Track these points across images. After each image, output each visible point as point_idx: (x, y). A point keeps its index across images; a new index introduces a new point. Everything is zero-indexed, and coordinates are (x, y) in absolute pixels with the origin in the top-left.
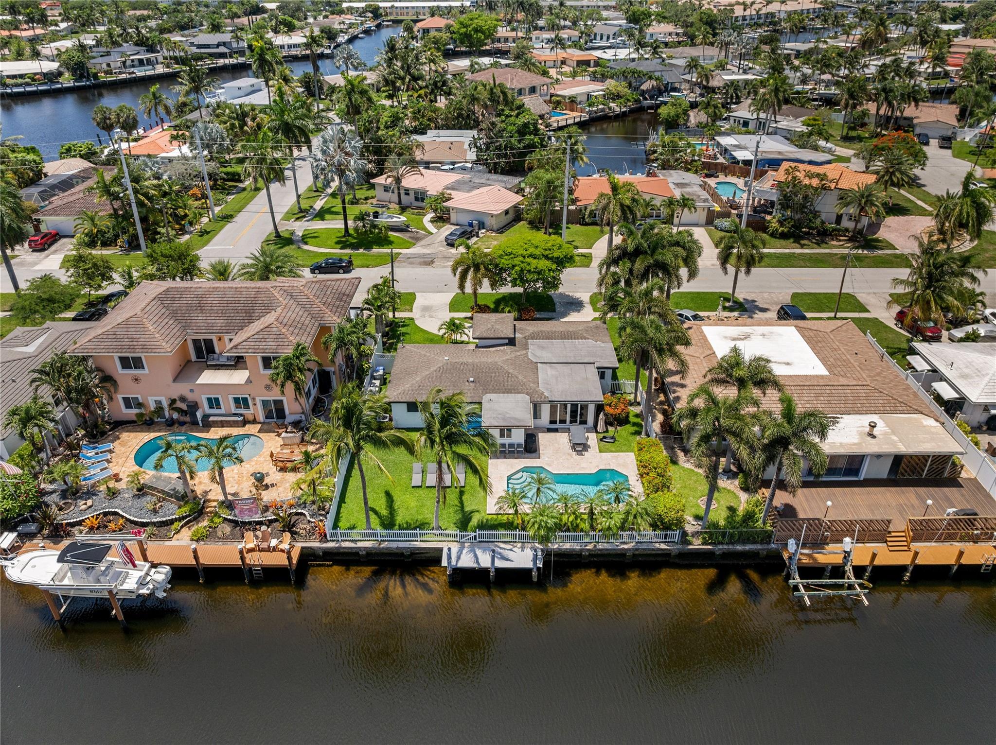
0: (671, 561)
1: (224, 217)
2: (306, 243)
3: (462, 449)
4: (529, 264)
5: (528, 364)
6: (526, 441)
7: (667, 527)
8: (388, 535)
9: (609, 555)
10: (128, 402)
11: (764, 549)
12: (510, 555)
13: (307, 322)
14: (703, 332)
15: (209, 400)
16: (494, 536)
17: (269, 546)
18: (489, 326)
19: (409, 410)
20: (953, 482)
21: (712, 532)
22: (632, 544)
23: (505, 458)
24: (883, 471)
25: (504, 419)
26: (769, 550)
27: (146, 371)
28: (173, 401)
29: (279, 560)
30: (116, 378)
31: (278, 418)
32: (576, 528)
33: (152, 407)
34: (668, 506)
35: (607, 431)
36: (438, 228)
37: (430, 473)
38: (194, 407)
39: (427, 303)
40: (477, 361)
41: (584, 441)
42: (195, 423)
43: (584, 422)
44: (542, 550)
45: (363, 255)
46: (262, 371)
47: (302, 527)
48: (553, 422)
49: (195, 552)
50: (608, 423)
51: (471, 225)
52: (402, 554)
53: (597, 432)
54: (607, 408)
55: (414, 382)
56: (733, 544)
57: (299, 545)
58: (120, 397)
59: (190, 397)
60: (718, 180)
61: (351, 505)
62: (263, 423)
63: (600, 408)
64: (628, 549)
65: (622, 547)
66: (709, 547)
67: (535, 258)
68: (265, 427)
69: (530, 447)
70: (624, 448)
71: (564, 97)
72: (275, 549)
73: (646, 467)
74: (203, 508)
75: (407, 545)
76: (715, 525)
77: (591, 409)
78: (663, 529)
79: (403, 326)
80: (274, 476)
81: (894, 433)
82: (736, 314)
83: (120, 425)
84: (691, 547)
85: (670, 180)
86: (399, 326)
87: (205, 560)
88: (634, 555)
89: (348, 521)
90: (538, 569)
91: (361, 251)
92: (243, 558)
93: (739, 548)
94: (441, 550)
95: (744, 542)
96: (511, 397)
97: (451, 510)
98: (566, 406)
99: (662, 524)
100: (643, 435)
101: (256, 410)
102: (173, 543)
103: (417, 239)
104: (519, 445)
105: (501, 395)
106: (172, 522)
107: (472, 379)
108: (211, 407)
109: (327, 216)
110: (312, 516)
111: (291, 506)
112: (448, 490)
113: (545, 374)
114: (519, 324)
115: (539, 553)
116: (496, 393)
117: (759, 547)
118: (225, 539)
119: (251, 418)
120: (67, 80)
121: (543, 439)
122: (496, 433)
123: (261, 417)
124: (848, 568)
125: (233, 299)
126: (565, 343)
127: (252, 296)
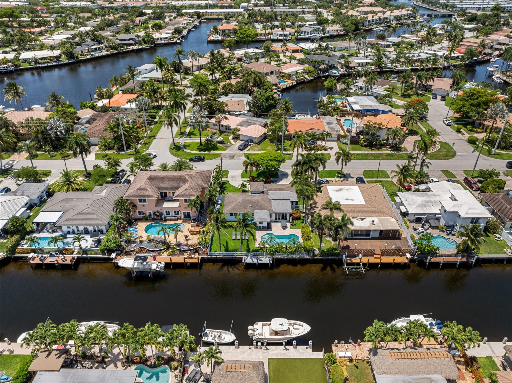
0: (310, 261)
1: (152, 137)
2: (186, 149)
3: (249, 229)
6: (267, 225)
7: (308, 251)
8: (227, 254)
9: (292, 260)
10: (140, 213)
12: (262, 259)
13: (198, 187)
14: (327, 188)
15: (166, 212)
16: (258, 254)
18: (256, 187)
19: (230, 215)
20: (399, 238)
21: (322, 253)
22: (298, 256)
23: (261, 230)
24: (377, 235)
26: (339, 258)
27: (147, 203)
28: (155, 212)
29: (196, 261)
30: (137, 205)
31: (188, 217)
32: (282, 252)
33: (148, 214)
34: (309, 245)
35: (293, 222)
36: (235, 142)
37: (238, 235)
38: (161, 214)
39: (233, 175)
41: (285, 225)
42: (161, 219)
43: (286, 219)
45: (208, 154)
46: (184, 203)
47: (201, 252)
48: (276, 219)
49: (171, 258)
50: (293, 219)
51: (248, 141)
52: (231, 259)
53: (290, 222)
54: (293, 215)
56: (328, 256)
57: (200, 257)
58: (137, 211)
59: (160, 211)
60: (345, 118)
61: (214, 245)
62: (183, 219)
63: (291, 215)
64: (297, 258)
65: (295, 257)
66: (321, 257)
67: (271, 161)
68: (185, 220)
69: (269, 227)
71: (286, 74)
72: (193, 258)
73: (304, 233)
74: (170, 246)
75: (232, 256)
76: (323, 251)
77: (288, 215)
79: (225, 184)
80: (190, 237)
81: (380, 223)
82: (342, 179)
83: (137, 220)
84: (316, 257)
85: (325, 121)
87: (173, 261)
88: (299, 259)
89: (214, 249)
90: (271, 263)
91: (207, 152)
92: (185, 260)
93: (330, 257)
94: (242, 258)
95: (331, 256)
96: (263, 211)
97: (245, 246)
98: (280, 214)
100: (304, 223)
101: (181, 215)
102: (162, 256)
103: (228, 147)
104: (265, 227)
105: (260, 210)
106: (161, 250)
107: (250, 205)
108: (167, 214)
109: (192, 136)
110: (203, 248)
111: (197, 245)
112: (244, 240)
113: (274, 203)
114: (266, 185)
115: (271, 259)
117: (336, 257)
118: (177, 255)
119: (180, 218)
120: (64, 60)
121: (273, 224)
122: (258, 223)
123: (183, 217)
124: (361, 263)
125: (173, 179)
126: (281, 192)
127: (179, 178)
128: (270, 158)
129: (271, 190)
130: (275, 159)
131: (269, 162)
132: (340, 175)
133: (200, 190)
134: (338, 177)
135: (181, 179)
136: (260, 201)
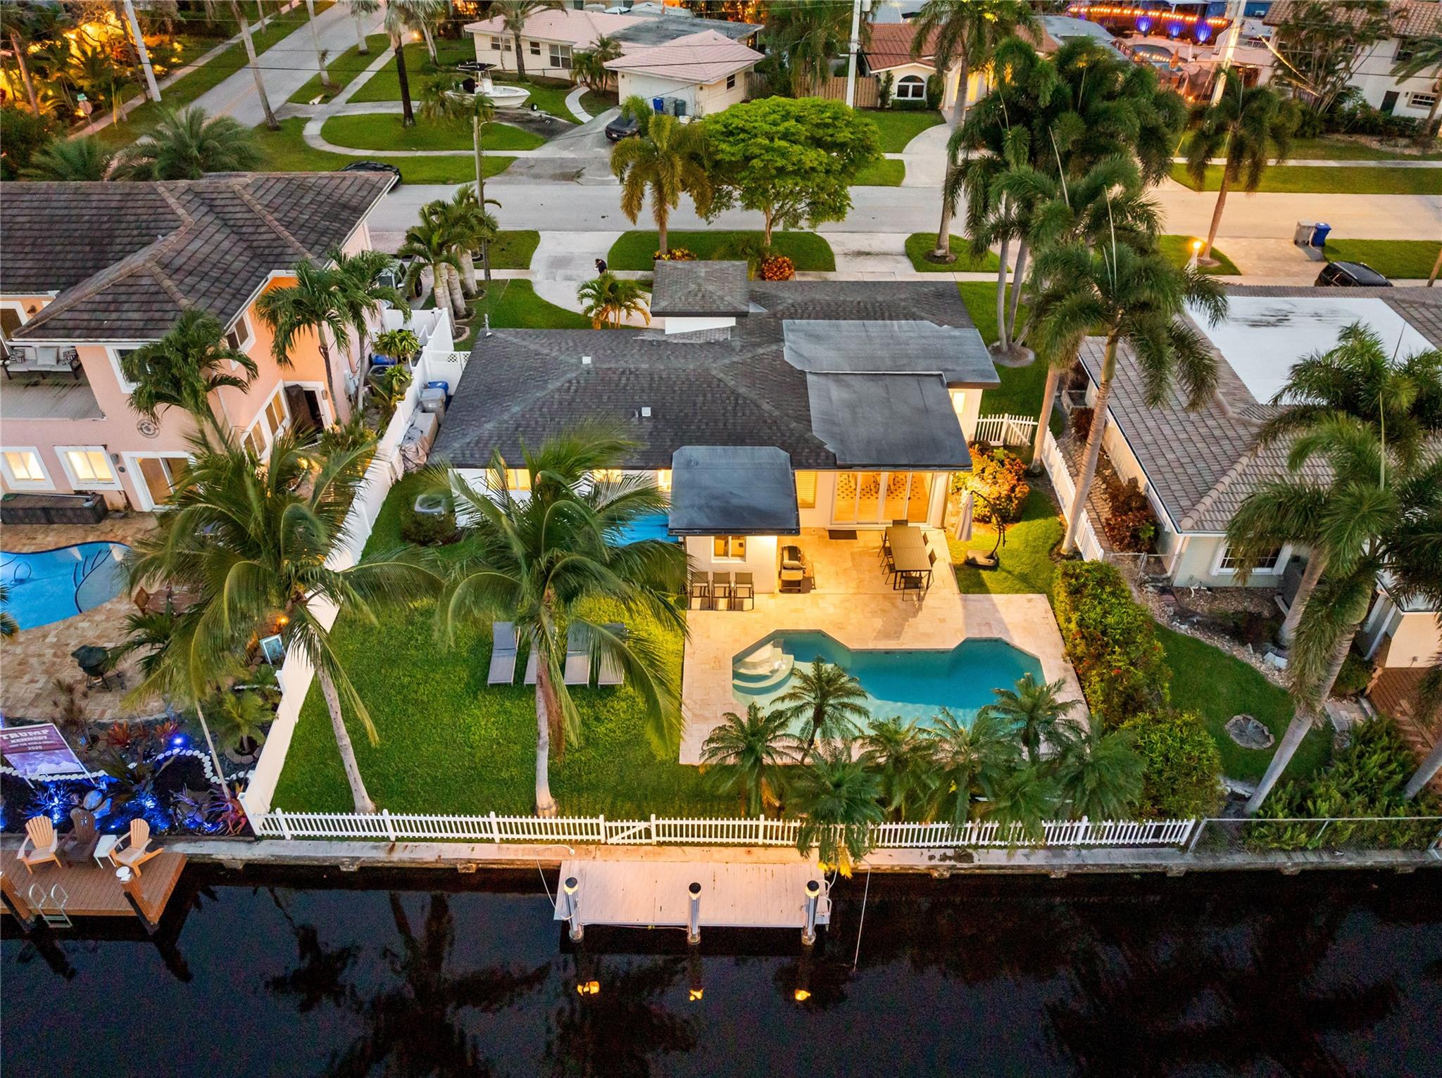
2: (328, 141)
4: (781, 155)
5: (783, 374)
11: (1410, 865)
18: (691, 286)
25: (726, 513)
36: (594, 113)
39: (560, 251)
40: (660, 366)
44: (829, 878)
55: (506, 416)
56: (1333, 851)
57: (178, 851)
62: (149, 515)
70: (1020, 584)
75: (463, 851)
91: (436, 153)
93: (1349, 860)
95: (1361, 847)
96: (743, 454)
101: (127, 483)
103: (550, 133)
105: (719, 449)
113: (825, 400)
116: (707, 443)
117: (1399, 858)
123: (143, 500)
125: (66, 212)
126: (870, 329)
127: (113, 204)
129: (799, 311)
135: (129, 211)
136: (721, 375)
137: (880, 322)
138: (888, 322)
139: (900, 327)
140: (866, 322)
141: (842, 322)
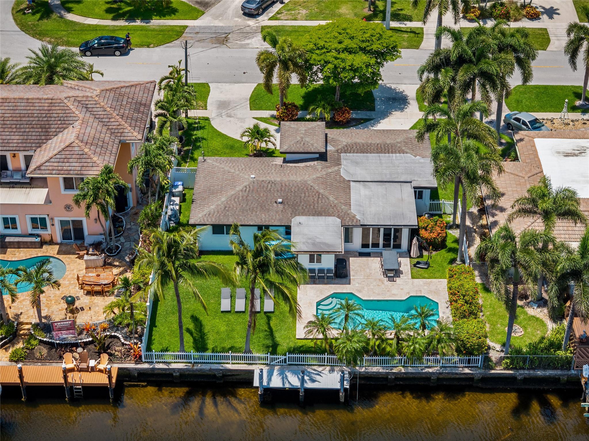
0: (474, 385)
4: (343, 60)
5: (340, 182)
6: (336, 266)
7: (470, 353)
8: (201, 358)
9: (414, 379)
11: (564, 375)
12: (319, 377)
13: (107, 139)
14: (534, 146)
15: (5, 220)
16: (303, 359)
17: (88, 367)
18: (299, 138)
19: (214, 232)
21: (515, 357)
22: (436, 368)
23: (315, 283)
25: (314, 244)
26: (569, 376)
29: (102, 379)
31: (76, 238)
32: (383, 352)
34: (470, 332)
35: (421, 256)
37: (239, 298)
39: (223, 97)
40: (285, 179)
41: (396, 267)
43: (398, 246)
44: (349, 373)
45: (142, 29)
46: (63, 191)
47: (117, 349)
48: (365, 245)
49: (20, 371)
50: (421, 248)
52: (215, 376)
53: (410, 257)
54: (422, 232)
55: (219, 203)
56: (534, 369)
57: (116, 367)
61: (162, 328)
62: (60, 244)
63: (414, 233)
64: (433, 373)
65: (427, 370)
66: (511, 372)
67: (350, 53)
68: (64, 248)
69: (341, 272)
70: (437, 275)
72: (93, 369)
73: (455, 294)
74: (17, 330)
75: (219, 367)
76: (519, 351)
77: (405, 234)
78: (466, 354)
79: (198, 129)
80: (83, 300)
82: (586, 116)
84: (493, 372)
86: (194, 129)
88: (438, 379)
89: (161, 344)
90: (345, 390)
91: (138, 23)
92: (65, 377)
93: (540, 373)
94: (252, 372)
95: (545, 368)
96: (321, 220)
97: (261, 335)
98: (379, 230)
99: (465, 349)
100: (458, 262)
101: (53, 231)
103: (207, 5)
104: (329, 271)
105: (311, 218)
107: (280, 200)
108: (7, 228)
110: (126, 338)
111: (104, 330)
112: (258, 315)
113: (358, 194)
114: (333, 133)
115: (347, 376)
116: (306, 215)
117: (559, 372)
118: (42, 360)
119: (48, 238)
121: (355, 264)
122: (304, 259)
123: (58, 238)
125: (26, 112)
126: (382, 158)
127: (46, 108)
128: (347, 42)
129: (349, 149)
130: (364, 45)
131: (342, 56)
132: (578, 103)
133: (115, 148)
134: (574, 109)
135: (54, 112)
136: (312, 184)
137: (387, 155)
138: (391, 155)
139: (396, 157)
140: (380, 155)
141: (368, 154)
